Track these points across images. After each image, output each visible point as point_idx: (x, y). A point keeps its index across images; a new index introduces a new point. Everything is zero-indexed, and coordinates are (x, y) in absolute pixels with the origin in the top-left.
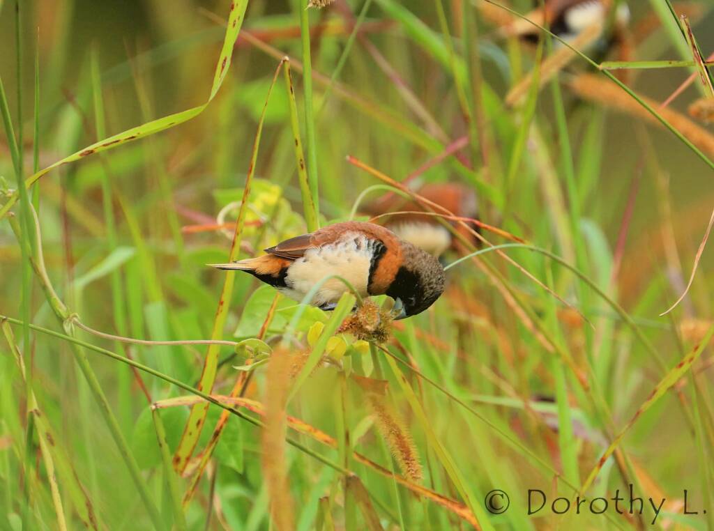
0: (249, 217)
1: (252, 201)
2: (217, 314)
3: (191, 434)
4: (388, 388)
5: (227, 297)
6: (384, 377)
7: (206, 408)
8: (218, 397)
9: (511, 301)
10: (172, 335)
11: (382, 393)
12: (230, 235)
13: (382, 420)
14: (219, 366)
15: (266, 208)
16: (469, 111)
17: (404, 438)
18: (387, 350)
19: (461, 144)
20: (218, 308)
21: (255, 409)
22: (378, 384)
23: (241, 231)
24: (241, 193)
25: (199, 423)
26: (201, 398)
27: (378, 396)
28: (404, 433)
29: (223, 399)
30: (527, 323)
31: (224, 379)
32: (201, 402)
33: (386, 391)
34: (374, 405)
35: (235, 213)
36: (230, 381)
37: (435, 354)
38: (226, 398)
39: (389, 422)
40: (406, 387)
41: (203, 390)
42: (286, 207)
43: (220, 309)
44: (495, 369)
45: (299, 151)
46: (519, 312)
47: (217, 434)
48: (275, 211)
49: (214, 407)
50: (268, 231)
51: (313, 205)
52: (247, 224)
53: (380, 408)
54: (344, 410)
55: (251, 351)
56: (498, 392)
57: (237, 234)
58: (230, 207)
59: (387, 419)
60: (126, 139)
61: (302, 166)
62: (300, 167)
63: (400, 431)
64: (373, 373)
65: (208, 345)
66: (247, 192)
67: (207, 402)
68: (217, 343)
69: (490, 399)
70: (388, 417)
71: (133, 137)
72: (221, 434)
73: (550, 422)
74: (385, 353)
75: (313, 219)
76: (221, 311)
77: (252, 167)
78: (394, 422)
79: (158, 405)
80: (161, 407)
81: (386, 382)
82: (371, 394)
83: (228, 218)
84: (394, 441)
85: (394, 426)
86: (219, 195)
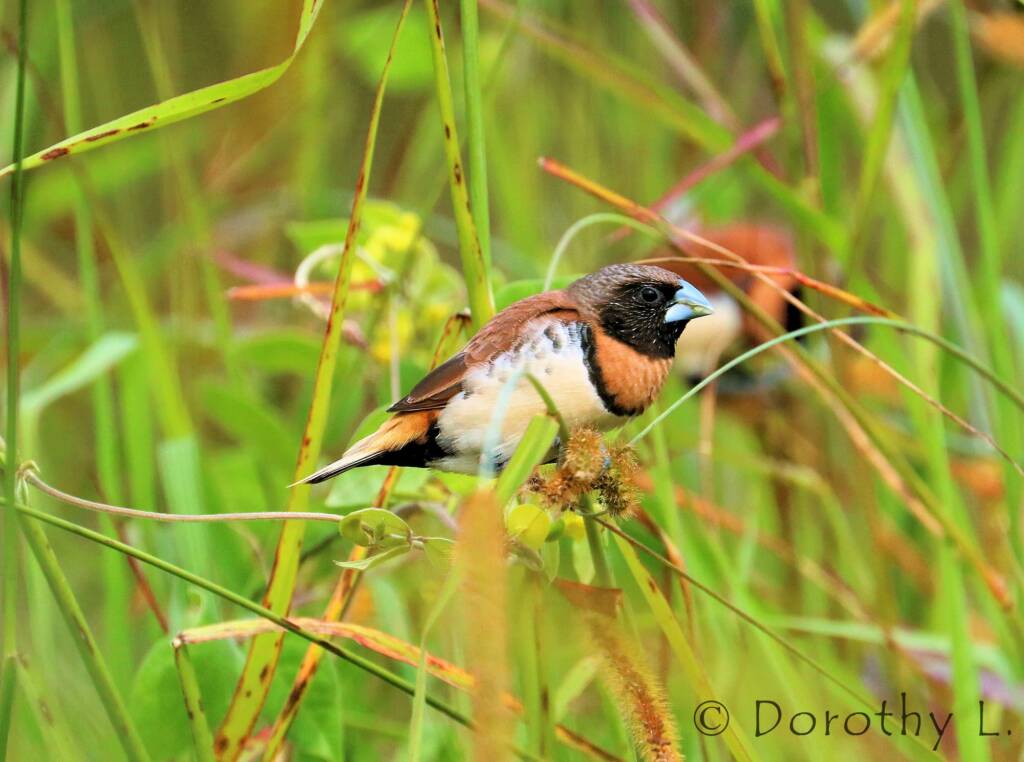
0: (357, 275)
1: (363, 243)
2: (299, 463)
3: (249, 694)
4: (622, 605)
5: (316, 431)
6: (614, 584)
7: (279, 644)
8: (302, 622)
9: (861, 439)
10: (211, 503)
11: (612, 614)
12: (320, 309)
13: (611, 666)
14: (303, 559)
15: (390, 256)
16: (780, 67)
17: (652, 700)
18: (618, 529)
19: (766, 131)
20: (301, 452)
21: (372, 644)
22: (602, 597)
23: (343, 303)
24: (343, 227)
25: (264, 673)
26: (268, 624)
27: (603, 620)
28: (654, 691)
29: (312, 626)
30: (892, 480)
31: (309, 586)
32: (270, 631)
33: (618, 609)
34: (596, 636)
35: (330, 266)
36: (320, 591)
37: (714, 541)
38: (315, 623)
39: (625, 669)
40: (657, 600)
41: (273, 608)
42: (428, 256)
43: (304, 454)
44: (829, 568)
45: (454, 149)
46: (877, 459)
47: (295, 697)
48: (408, 262)
49: (293, 641)
50: (395, 302)
51: (480, 252)
52: (354, 287)
53: (609, 644)
54: (538, 646)
55: (371, 532)
56: (836, 613)
57: (336, 309)
58: (321, 255)
59: (620, 662)
60: (130, 129)
61: (458, 178)
62: (453, 179)
63: (644, 687)
64: (595, 577)
65: (283, 521)
66: (354, 228)
67: (282, 629)
68: (299, 517)
69: (821, 626)
70: (624, 660)
71: (144, 126)
72: (304, 697)
73: (935, 668)
74: (615, 534)
75: (480, 280)
76: (307, 457)
77: (362, 180)
78: (634, 669)
79: (186, 638)
80: (193, 642)
81: (618, 591)
82: (591, 614)
83: (317, 276)
84: (633, 707)
85: (634, 676)
86: (299, 232)
